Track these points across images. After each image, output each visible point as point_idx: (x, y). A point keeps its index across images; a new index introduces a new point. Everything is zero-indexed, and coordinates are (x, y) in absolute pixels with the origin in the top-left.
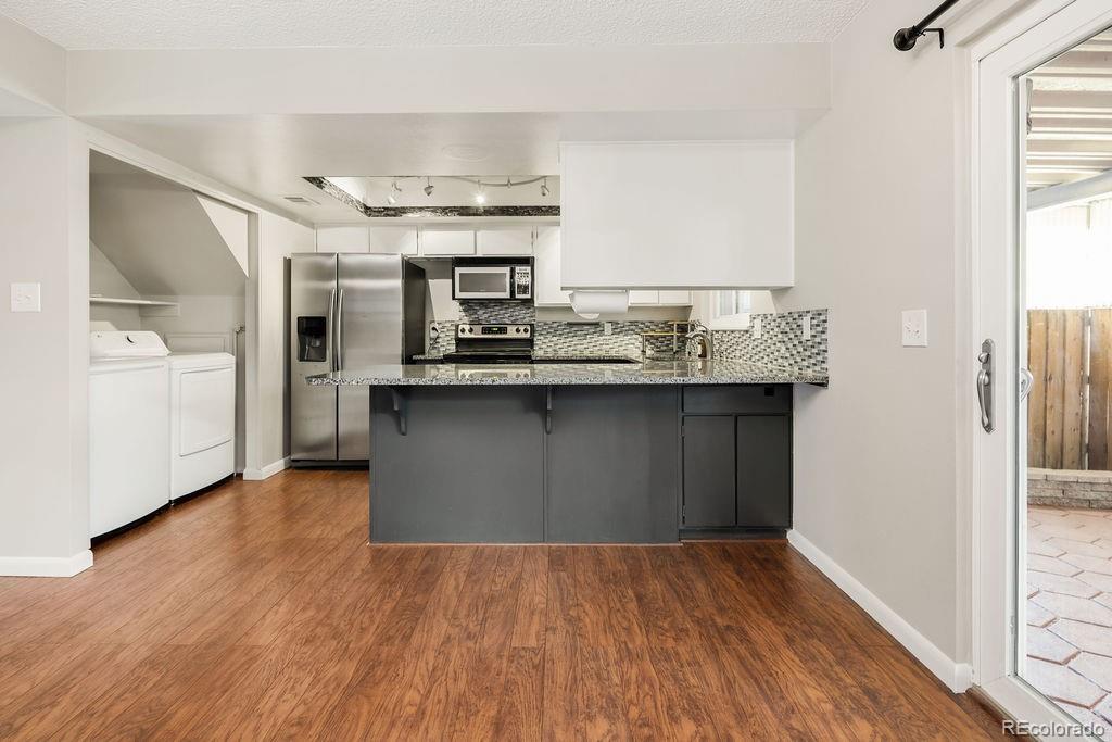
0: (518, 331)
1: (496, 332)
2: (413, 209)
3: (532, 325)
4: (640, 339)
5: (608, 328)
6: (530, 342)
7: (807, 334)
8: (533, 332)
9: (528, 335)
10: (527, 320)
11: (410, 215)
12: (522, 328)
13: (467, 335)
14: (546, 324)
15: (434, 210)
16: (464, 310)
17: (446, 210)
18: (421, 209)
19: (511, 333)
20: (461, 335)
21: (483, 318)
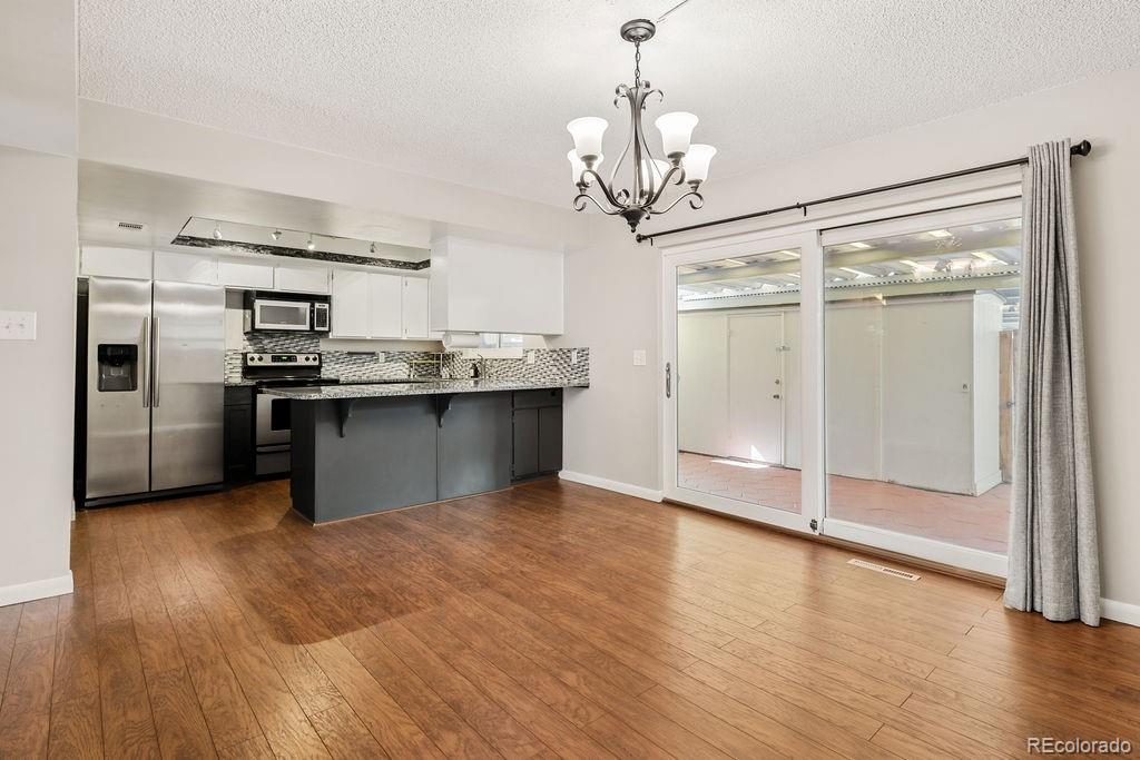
0: (307, 359)
1: (285, 361)
2: (223, 243)
3: (320, 355)
4: (407, 366)
5: (382, 357)
6: (318, 368)
7: (575, 360)
8: (320, 359)
9: (317, 363)
10: (312, 349)
11: (221, 248)
12: (311, 357)
13: (257, 363)
14: (329, 353)
15: (246, 246)
16: (248, 340)
17: (258, 248)
18: (232, 243)
19: (301, 361)
20: (250, 363)
21: (269, 347)
